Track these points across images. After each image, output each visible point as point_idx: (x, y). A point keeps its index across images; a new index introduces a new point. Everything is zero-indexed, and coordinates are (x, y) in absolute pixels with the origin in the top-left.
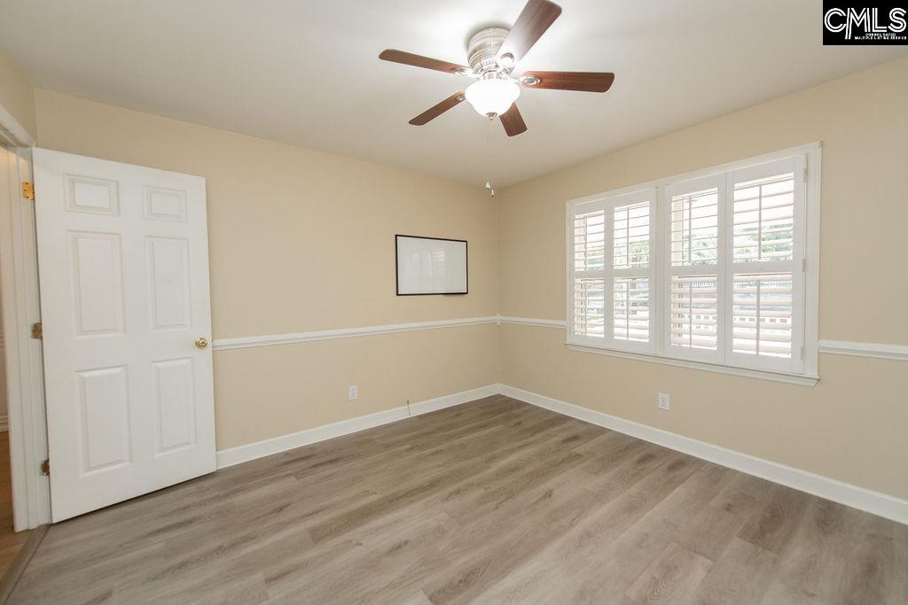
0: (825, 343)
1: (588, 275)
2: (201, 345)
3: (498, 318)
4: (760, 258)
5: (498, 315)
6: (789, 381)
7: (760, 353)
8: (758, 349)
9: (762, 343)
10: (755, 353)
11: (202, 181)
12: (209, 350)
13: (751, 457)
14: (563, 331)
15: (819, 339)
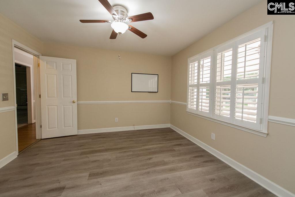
0: (271, 117)
1: (193, 86)
2: (74, 102)
3: (170, 101)
4: (244, 77)
5: (171, 100)
6: (254, 133)
7: (243, 120)
8: (242, 117)
9: (244, 115)
10: (241, 119)
11: (75, 61)
12: (76, 104)
13: (241, 165)
14: (186, 106)
15: (269, 114)
